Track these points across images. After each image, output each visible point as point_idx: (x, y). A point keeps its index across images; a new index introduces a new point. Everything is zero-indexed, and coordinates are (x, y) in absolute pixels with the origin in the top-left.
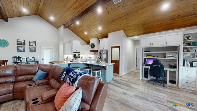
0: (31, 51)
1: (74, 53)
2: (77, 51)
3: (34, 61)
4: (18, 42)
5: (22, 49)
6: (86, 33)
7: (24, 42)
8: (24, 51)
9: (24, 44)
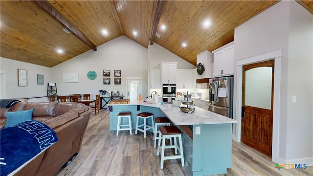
0: (116, 83)
1: (164, 85)
2: (169, 81)
3: (118, 96)
4: (104, 72)
5: (107, 81)
6: (184, 45)
7: (109, 73)
8: (109, 83)
9: (109, 75)
